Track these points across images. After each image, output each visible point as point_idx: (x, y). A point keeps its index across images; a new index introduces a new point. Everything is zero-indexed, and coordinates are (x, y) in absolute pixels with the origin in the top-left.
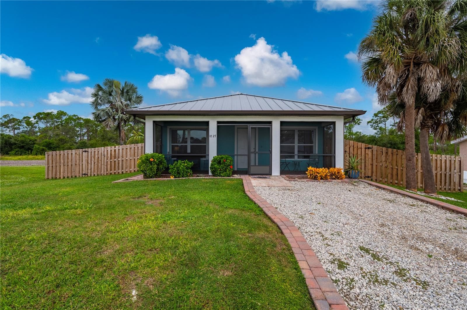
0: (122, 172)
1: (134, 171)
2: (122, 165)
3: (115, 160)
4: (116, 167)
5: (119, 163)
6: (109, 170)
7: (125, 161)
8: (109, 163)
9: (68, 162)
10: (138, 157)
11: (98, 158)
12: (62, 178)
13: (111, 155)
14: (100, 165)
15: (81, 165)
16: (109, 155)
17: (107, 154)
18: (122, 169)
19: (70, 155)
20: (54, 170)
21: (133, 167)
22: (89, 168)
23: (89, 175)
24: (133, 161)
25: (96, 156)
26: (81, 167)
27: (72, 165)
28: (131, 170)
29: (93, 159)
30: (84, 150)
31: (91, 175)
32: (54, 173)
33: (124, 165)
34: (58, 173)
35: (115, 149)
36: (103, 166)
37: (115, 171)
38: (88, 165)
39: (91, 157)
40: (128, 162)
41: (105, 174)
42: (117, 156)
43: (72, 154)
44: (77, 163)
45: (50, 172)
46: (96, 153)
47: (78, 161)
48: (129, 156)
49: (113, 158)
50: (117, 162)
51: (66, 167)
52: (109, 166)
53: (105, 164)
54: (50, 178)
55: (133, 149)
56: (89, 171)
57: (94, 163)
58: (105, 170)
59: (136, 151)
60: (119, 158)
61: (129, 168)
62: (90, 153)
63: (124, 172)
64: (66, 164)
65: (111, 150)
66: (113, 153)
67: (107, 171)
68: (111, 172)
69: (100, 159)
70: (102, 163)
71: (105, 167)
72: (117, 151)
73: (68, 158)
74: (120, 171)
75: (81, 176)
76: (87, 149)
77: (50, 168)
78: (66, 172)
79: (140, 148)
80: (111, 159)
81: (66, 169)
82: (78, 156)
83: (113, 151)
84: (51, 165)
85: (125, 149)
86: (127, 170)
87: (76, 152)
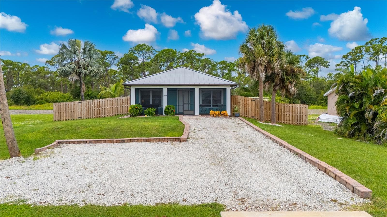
0: (105, 116)
1: (113, 115)
2: (105, 111)
3: (100, 108)
4: (101, 113)
5: (102, 110)
6: (96, 115)
7: (106, 109)
8: (96, 110)
9: (68, 110)
10: (115, 106)
11: (89, 107)
12: (65, 120)
13: (97, 105)
14: (90, 111)
15: (77, 112)
16: (96, 105)
17: (95, 104)
18: (105, 114)
19: (70, 105)
20: (59, 115)
21: (112, 113)
22: (83, 114)
23: (83, 118)
24: (112, 109)
25: (88, 106)
26: (77, 113)
27: (71, 112)
28: (110, 115)
29: (85, 108)
30: (79, 102)
31: (84, 118)
32: (59, 117)
33: (106, 111)
34: (62, 117)
35: (100, 101)
36: (92, 112)
37: (100, 116)
38: (82, 112)
39: (84, 107)
40: (109, 109)
41: (94, 117)
42: (101, 106)
43: (71, 104)
44: (75, 111)
45: (57, 117)
46: (87, 104)
47: (75, 109)
48: (109, 105)
49: (98, 107)
50: (101, 110)
51: (67, 113)
52: (96, 112)
53: (93, 111)
54: (57, 120)
55: (112, 101)
56: (83, 116)
57: (86, 110)
58: (94, 115)
59: (114, 102)
60: (102, 107)
61: (109, 113)
62: (83, 104)
63: (106, 116)
64: (67, 111)
65: (97, 102)
66: (98, 104)
67: (95, 115)
68: (97, 116)
69: (90, 107)
70: (92, 110)
71: (93, 113)
72: (101, 102)
73: (69, 107)
74: (103, 115)
75: (77, 119)
76: (81, 101)
77: (57, 114)
78: (67, 116)
79: (116, 100)
80: (97, 108)
81: (67, 115)
82: (75, 106)
83: (98, 102)
84: (57, 112)
85: (106, 101)
86: (108, 115)
87: (74, 103)
